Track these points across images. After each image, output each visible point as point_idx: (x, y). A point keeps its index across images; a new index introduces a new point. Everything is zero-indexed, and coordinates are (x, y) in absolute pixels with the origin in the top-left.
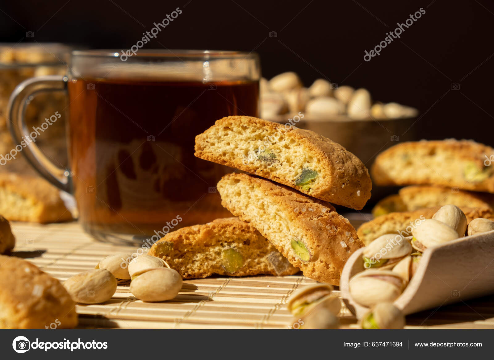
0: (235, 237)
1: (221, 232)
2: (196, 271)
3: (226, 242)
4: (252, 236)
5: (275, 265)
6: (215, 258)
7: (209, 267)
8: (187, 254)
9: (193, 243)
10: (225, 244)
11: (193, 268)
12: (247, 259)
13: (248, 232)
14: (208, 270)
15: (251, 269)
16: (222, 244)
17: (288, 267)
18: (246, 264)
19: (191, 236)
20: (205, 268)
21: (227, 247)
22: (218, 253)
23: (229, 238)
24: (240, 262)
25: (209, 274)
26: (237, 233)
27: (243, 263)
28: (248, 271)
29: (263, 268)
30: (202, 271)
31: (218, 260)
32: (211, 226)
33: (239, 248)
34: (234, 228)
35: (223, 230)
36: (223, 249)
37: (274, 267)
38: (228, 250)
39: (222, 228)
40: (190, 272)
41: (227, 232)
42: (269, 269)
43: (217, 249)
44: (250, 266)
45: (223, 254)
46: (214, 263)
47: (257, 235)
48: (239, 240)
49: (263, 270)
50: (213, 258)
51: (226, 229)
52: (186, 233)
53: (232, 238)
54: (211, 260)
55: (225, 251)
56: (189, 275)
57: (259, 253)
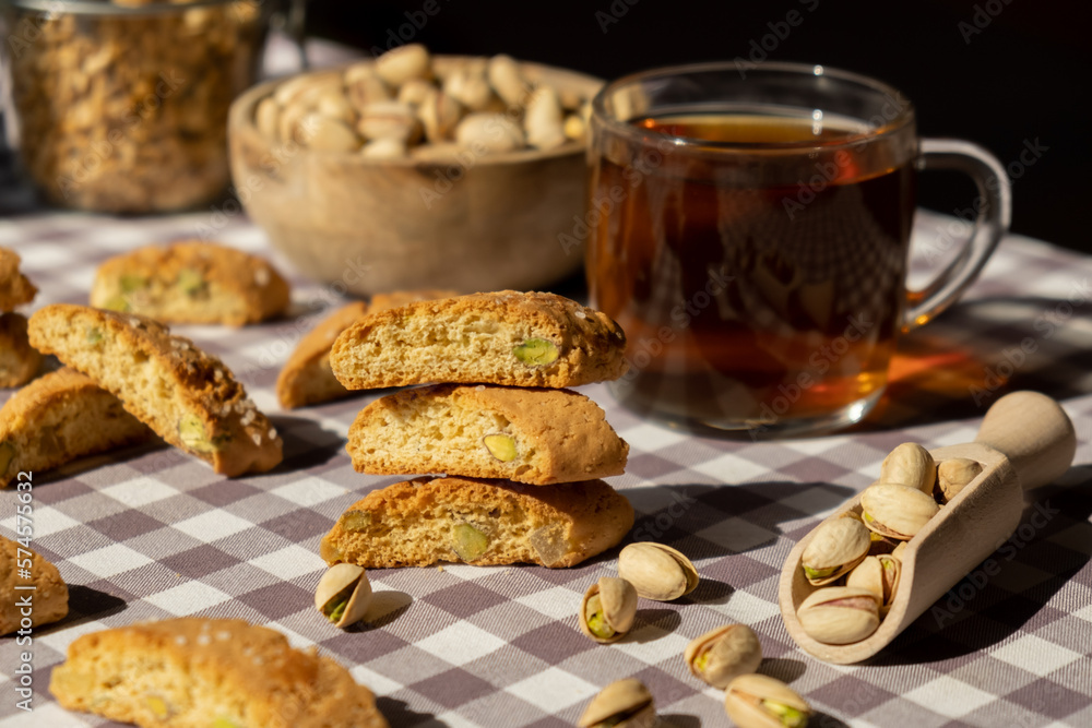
0: (472, 506)
1: (449, 499)
2: (410, 557)
3: (459, 513)
4: (501, 504)
5: (540, 551)
6: (441, 538)
7: (430, 552)
8: (394, 530)
9: (404, 515)
10: (456, 516)
11: (405, 552)
12: (494, 539)
13: (496, 498)
14: (430, 555)
15: (500, 555)
16: (452, 516)
17: (563, 554)
18: (492, 547)
19: (400, 502)
20: (424, 553)
21: (459, 521)
22: (447, 530)
23: (463, 507)
24: (482, 543)
25: (431, 562)
26: (476, 499)
27: (487, 546)
28: (495, 559)
29: (520, 554)
30: (418, 557)
31: (444, 540)
32: (433, 489)
33: (481, 523)
34: (472, 492)
35: (451, 496)
36: (453, 524)
37: (539, 555)
38: (460, 526)
39: (452, 491)
40: (399, 558)
41: (459, 499)
42: (532, 556)
43: (443, 523)
44: (498, 549)
45: (453, 531)
46: (439, 545)
47: (512, 502)
48: (480, 510)
49: (521, 558)
50: (437, 537)
51: (457, 493)
52: (395, 496)
53: (468, 507)
54: (434, 539)
55: (455, 527)
56: (398, 563)
57: (514, 530)
